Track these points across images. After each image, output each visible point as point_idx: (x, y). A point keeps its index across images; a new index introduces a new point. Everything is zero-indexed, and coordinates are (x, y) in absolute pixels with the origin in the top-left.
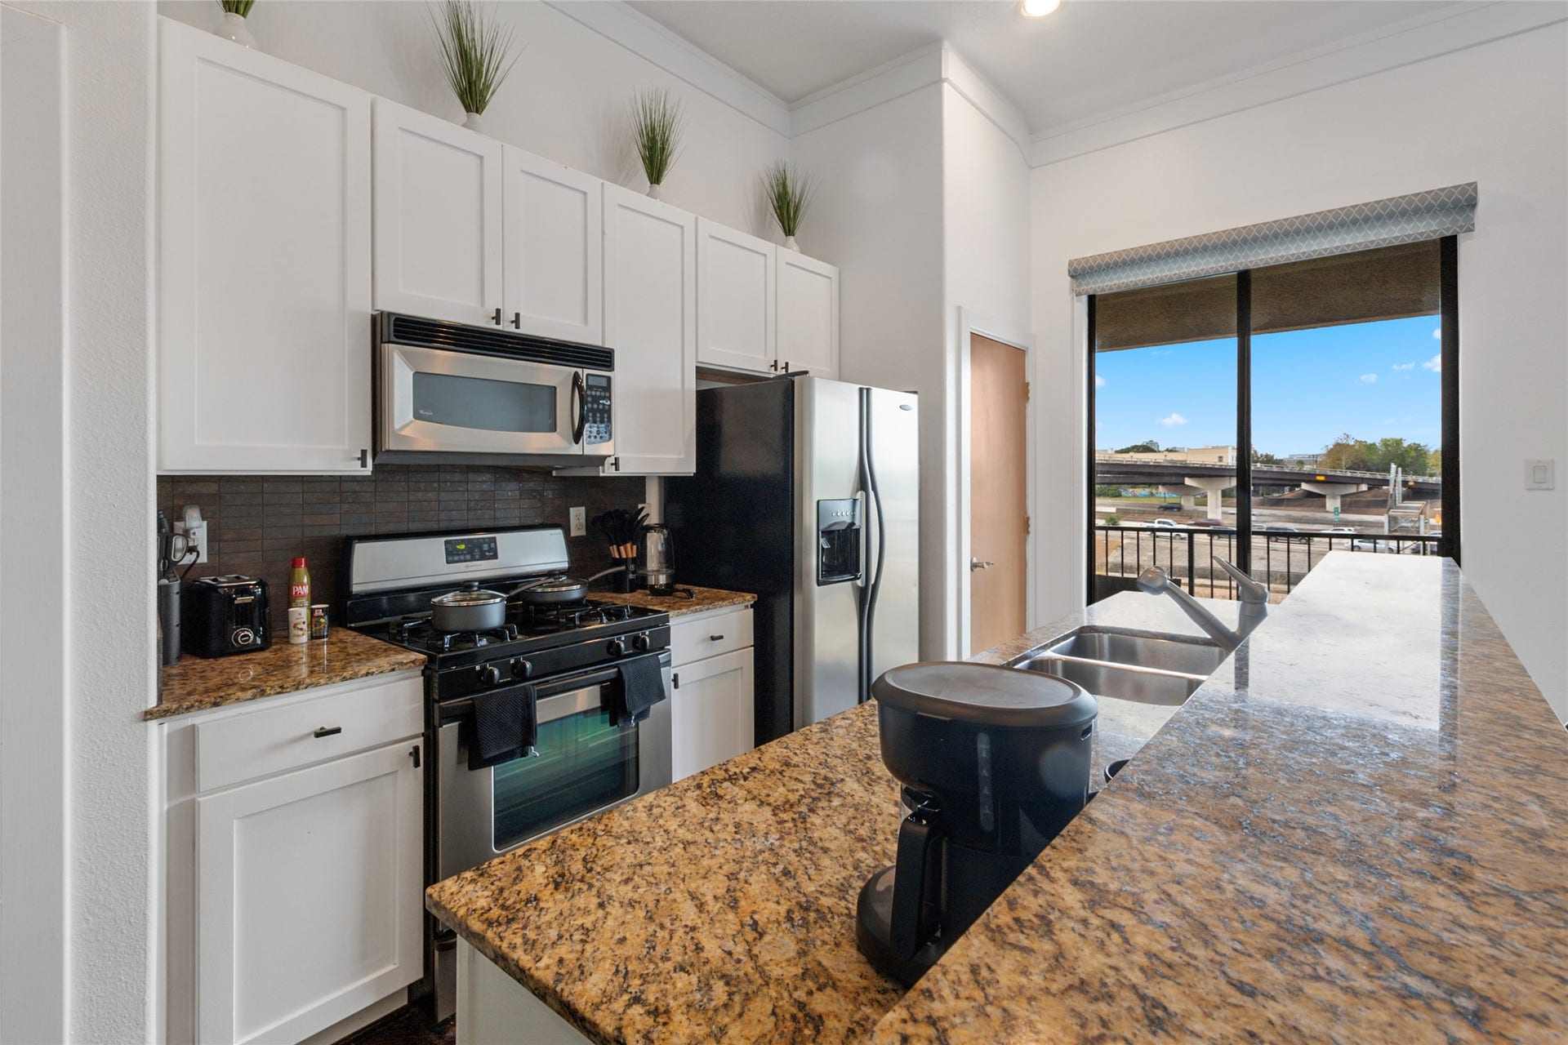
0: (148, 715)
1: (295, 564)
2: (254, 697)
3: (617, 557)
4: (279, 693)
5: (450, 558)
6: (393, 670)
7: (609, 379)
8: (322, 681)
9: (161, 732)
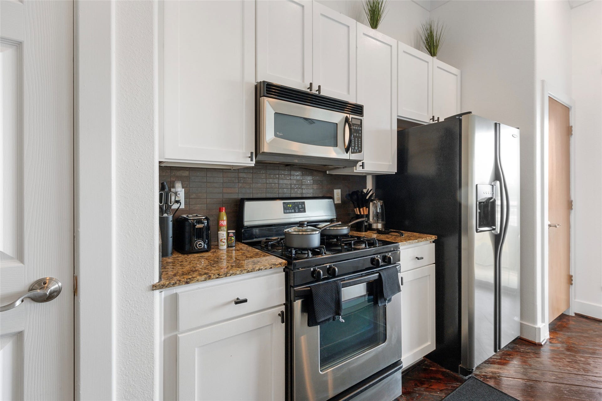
0: (154, 287)
1: (220, 210)
2: (205, 280)
3: (359, 213)
4: (217, 278)
5: (285, 211)
6: (271, 268)
7: (361, 120)
8: (238, 272)
9: (161, 296)
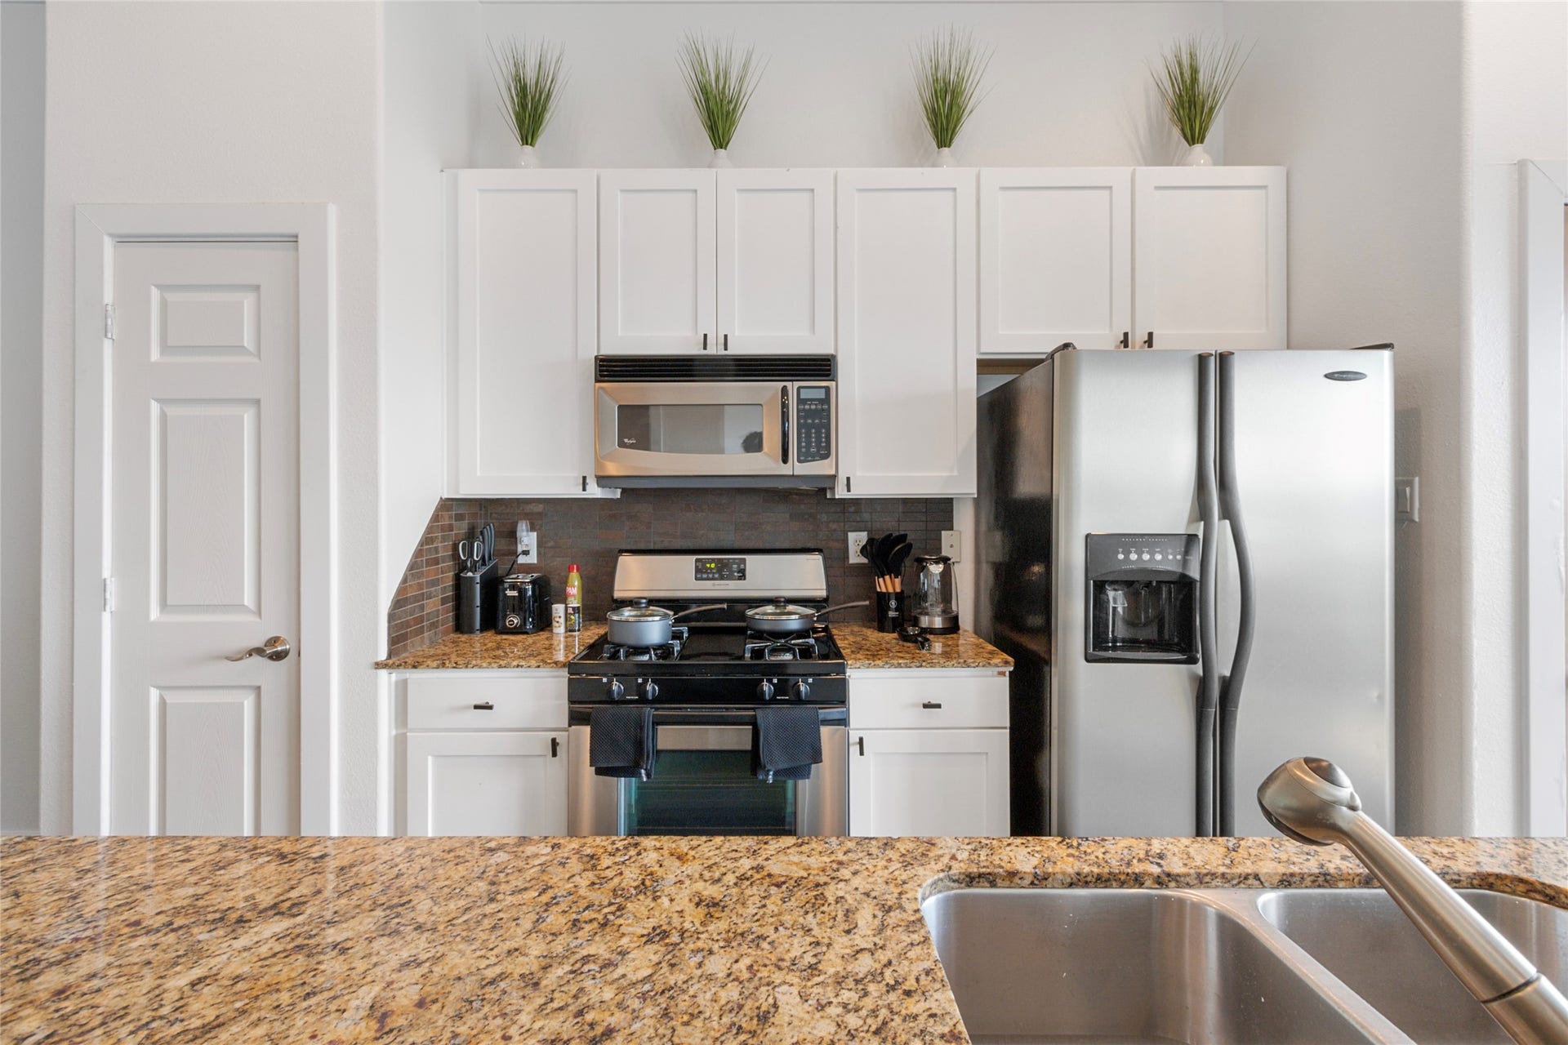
0: (378, 665)
1: (570, 570)
5: (699, 576)
6: (539, 666)
9: (390, 679)
